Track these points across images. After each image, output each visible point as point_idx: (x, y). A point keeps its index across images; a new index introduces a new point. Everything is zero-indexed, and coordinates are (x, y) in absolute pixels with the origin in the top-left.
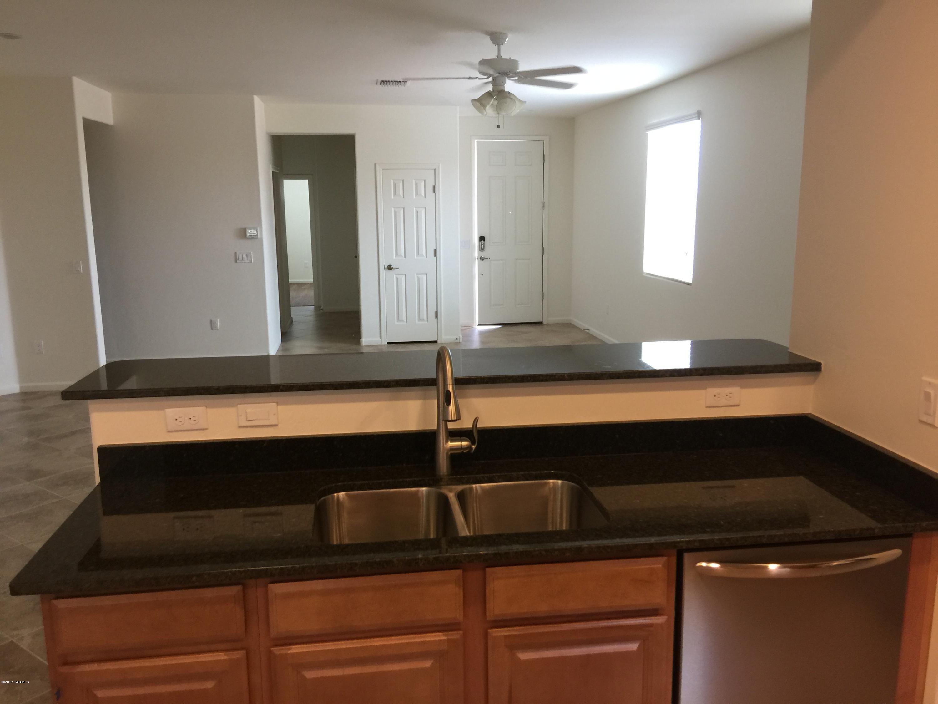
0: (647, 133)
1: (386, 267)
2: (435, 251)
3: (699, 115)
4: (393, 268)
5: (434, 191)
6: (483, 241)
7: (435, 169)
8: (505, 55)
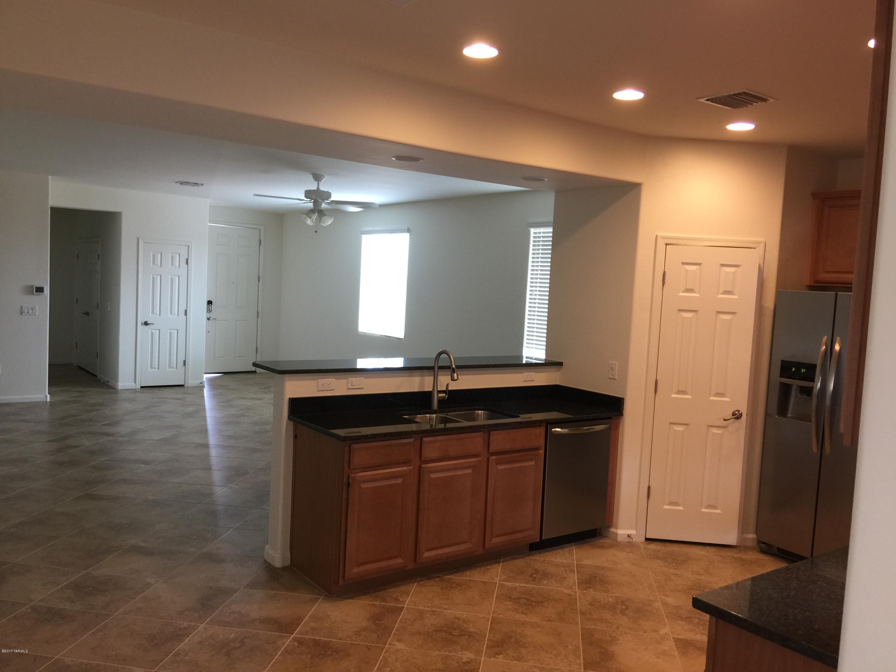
0: (362, 236)
1: (143, 322)
2: (186, 311)
3: (408, 230)
4: (149, 324)
5: (187, 263)
6: (210, 305)
7: (188, 246)
8: (322, 188)
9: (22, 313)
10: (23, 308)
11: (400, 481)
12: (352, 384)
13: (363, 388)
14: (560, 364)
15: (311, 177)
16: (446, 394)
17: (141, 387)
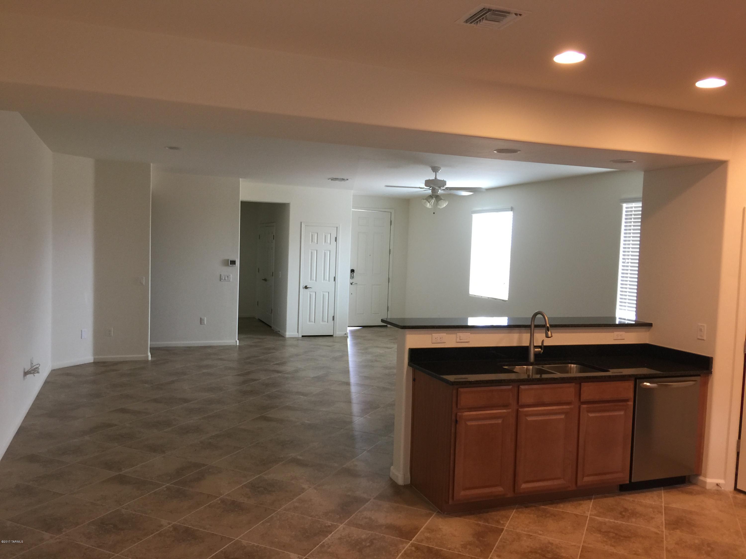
0: (472, 215)
1: (304, 287)
2: (335, 278)
3: (512, 209)
4: (308, 288)
5: (336, 241)
6: (353, 272)
7: (337, 227)
9: (221, 279)
10: (222, 276)
11: (500, 421)
12: (460, 338)
13: (469, 342)
14: (650, 325)
15: (430, 169)
16: (542, 349)
17: (302, 336)
